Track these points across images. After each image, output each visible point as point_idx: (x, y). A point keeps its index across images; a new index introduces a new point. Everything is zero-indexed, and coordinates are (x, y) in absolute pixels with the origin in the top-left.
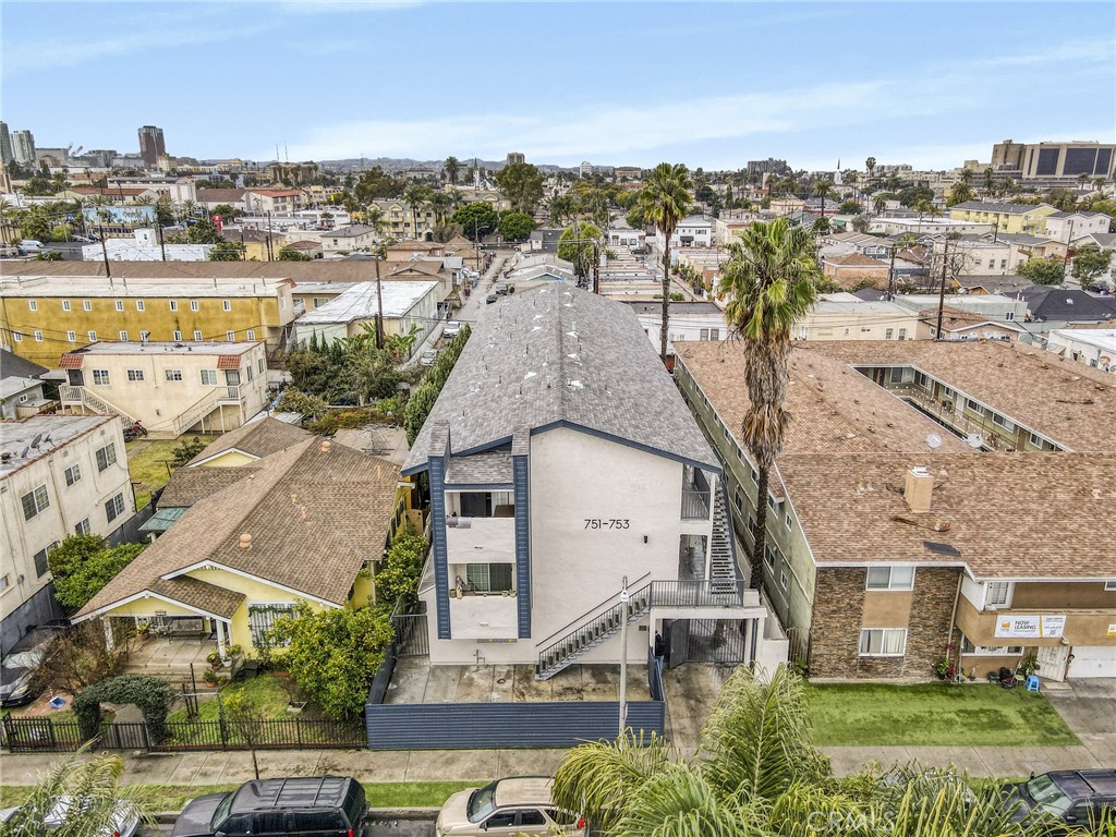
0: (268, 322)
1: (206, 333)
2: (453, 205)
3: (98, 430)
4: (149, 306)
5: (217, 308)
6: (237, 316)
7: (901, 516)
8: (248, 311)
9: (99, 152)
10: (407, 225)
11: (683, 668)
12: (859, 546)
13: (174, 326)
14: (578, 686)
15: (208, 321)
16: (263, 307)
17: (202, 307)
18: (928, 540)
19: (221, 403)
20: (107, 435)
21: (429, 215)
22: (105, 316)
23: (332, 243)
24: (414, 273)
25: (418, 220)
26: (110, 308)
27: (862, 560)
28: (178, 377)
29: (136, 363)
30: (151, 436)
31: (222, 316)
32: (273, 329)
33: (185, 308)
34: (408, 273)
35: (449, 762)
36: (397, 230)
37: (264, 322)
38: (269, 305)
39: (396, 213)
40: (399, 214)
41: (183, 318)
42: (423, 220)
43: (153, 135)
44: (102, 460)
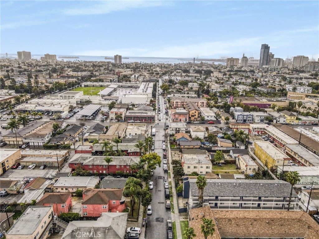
15: (269, 159)
19: (244, 171)
22: (262, 151)
29: (242, 160)
32: (274, 165)
41: (267, 156)
44: (207, 167)
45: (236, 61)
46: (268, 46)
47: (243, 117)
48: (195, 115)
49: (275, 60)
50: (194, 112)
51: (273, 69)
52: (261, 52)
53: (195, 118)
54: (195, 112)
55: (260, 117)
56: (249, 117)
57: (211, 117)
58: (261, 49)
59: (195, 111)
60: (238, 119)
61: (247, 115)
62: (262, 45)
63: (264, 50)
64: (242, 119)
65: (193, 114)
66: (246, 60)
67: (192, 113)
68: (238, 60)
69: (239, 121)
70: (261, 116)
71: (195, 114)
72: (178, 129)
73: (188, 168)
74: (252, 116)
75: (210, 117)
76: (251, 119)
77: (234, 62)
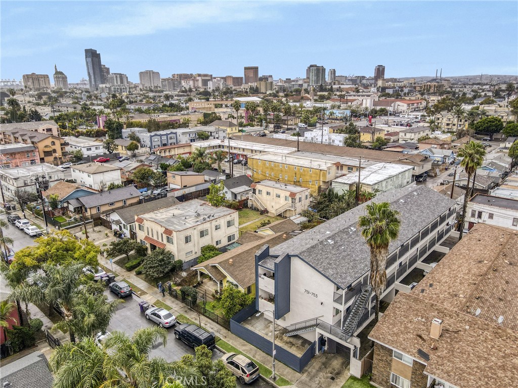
0: (323, 179)
1: (304, 180)
2: (480, 117)
3: (229, 215)
4: (289, 167)
5: (308, 171)
6: (313, 175)
7: (423, 336)
8: (317, 174)
9: (358, 77)
10: (454, 125)
11: (332, 355)
12: (391, 338)
13: (294, 175)
14: (294, 343)
15: (304, 175)
16: (322, 173)
17: (303, 170)
18: (422, 349)
19: (288, 208)
20: (232, 217)
21: (466, 121)
22: (277, 168)
23: (404, 135)
24: (408, 161)
25: (460, 123)
26: (278, 166)
27: (386, 344)
28: (279, 197)
29: (270, 190)
30: (269, 214)
31: (309, 174)
32: (324, 182)
33: (299, 169)
34: (405, 160)
35: (244, 345)
36: (448, 127)
37: (321, 180)
38: (324, 173)
39: (449, 119)
40: (451, 120)
41: (298, 173)
42: (462, 123)
43: (381, 69)
44: (229, 224)
45: (43, 79)
46: (98, 53)
47: (161, 138)
48: (55, 151)
49: (115, 77)
50: (48, 142)
51: (118, 89)
52: (87, 63)
53: (55, 158)
54: (53, 143)
55: (188, 135)
56: (171, 138)
57: (96, 148)
58: (86, 57)
59: (51, 140)
60: (153, 144)
61: (167, 135)
62: (86, 50)
63: (92, 60)
64: (159, 143)
65: (47, 149)
66: (63, 78)
67: (46, 146)
68: (48, 77)
69: (155, 148)
70: (189, 133)
71: (54, 147)
72: (41, 179)
73: (187, 242)
74: (175, 135)
75: (93, 149)
76: (174, 141)
77: (41, 82)
